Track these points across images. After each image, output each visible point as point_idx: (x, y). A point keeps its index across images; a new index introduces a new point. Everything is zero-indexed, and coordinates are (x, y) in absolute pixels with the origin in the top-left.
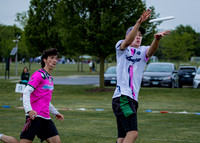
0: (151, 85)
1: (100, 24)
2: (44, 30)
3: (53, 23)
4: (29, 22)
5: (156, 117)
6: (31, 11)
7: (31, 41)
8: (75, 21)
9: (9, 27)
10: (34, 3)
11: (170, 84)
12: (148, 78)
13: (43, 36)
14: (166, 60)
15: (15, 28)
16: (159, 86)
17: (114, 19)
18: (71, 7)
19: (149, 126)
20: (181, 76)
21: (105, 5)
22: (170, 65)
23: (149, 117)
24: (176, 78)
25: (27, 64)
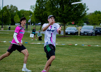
0: (84, 35)
1: (64, 10)
2: (42, 12)
3: (45, 10)
4: (36, 9)
5: (86, 47)
6: (36, 5)
7: (36, 17)
8: (54, 9)
9: (28, 11)
10: (38, 2)
11: (92, 34)
12: (83, 32)
13: (41, 15)
14: (90, 25)
15: (30, 12)
16: (87, 35)
17: (70, 8)
18: (52, 3)
19: (83, 51)
20: (96, 31)
21: (66, 3)
22: (92, 27)
23: (83, 47)
24: (94, 32)
25: (35, 26)
